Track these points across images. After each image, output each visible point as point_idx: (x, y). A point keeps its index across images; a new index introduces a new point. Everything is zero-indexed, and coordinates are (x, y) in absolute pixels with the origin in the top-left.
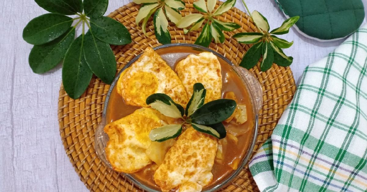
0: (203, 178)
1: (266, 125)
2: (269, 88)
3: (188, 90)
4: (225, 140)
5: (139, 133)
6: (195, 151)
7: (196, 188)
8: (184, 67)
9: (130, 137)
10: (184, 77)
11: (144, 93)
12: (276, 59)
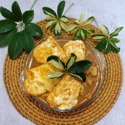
0: (73, 102)
1: (106, 80)
2: (108, 62)
3: (68, 57)
4: (85, 83)
5: (41, 76)
6: (69, 86)
7: (69, 106)
8: (67, 46)
9: (37, 77)
10: (66, 51)
11: (46, 56)
12: (112, 49)
